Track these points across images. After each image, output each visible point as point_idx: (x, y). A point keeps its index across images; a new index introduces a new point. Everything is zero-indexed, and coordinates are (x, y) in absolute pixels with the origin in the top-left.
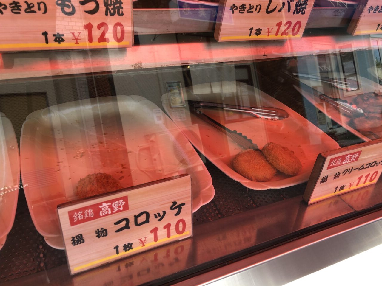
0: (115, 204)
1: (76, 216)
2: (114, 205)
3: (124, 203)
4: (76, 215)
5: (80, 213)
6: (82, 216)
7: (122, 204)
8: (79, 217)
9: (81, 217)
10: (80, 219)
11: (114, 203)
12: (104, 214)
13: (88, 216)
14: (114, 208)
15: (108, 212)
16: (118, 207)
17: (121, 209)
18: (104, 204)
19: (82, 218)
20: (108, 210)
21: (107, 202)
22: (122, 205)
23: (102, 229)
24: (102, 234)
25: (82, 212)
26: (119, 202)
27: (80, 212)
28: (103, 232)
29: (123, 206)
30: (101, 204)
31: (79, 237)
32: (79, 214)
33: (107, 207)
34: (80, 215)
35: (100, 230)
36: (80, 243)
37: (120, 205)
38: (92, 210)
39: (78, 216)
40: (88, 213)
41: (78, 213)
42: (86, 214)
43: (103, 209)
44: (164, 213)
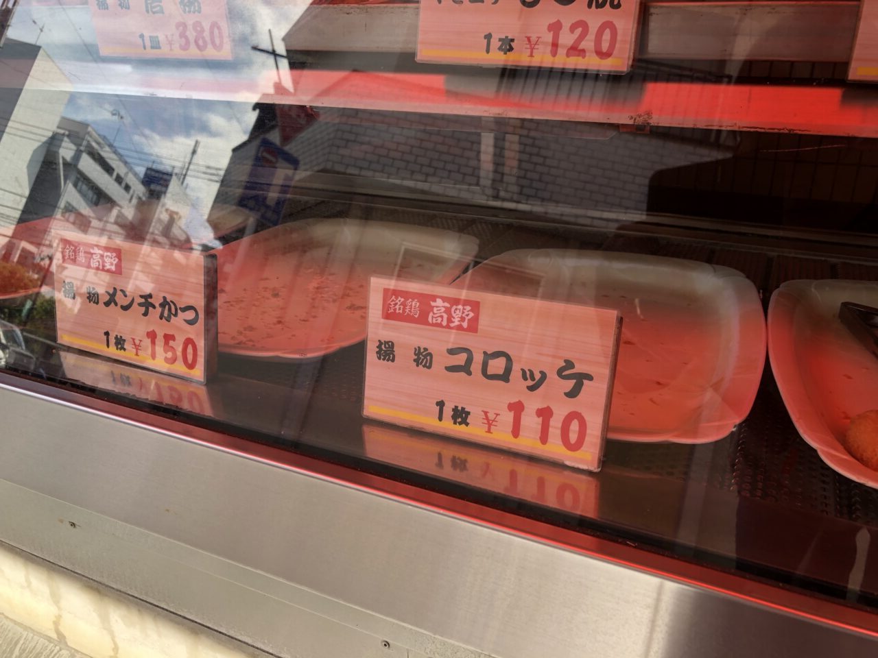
0: (456, 309)
1: (394, 303)
2: (455, 312)
3: (472, 315)
4: (393, 301)
5: (400, 301)
6: (402, 307)
7: (467, 315)
8: (397, 307)
9: (400, 309)
10: (397, 311)
11: (454, 307)
12: (434, 321)
13: (410, 311)
14: (454, 318)
15: (442, 321)
16: (459, 319)
17: (465, 325)
18: (439, 302)
19: (401, 311)
20: (442, 317)
21: (444, 299)
22: (467, 318)
23: (426, 349)
24: (423, 360)
25: (402, 300)
26: (464, 309)
27: (400, 298)
28: (425, 356)
29: (469, 320)
30: (434, 298)
31: (389, 345)
32: (397, 301)
33: (443, 309)
34: (399, 303)
35: (422, 350)
36: (388, 360)
37: (464, 315)
38: (418, 304)
39: (396, 304)
40: (411, 305)
41: (397, 298)
42: (408, 307)
43: (435, 310)
44: (544, 376)
